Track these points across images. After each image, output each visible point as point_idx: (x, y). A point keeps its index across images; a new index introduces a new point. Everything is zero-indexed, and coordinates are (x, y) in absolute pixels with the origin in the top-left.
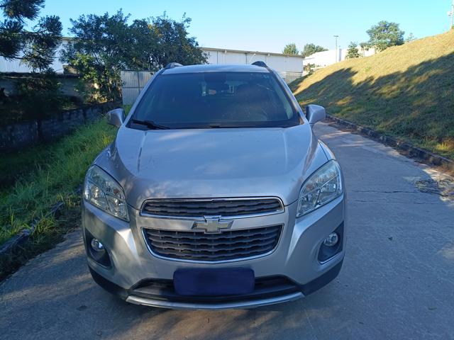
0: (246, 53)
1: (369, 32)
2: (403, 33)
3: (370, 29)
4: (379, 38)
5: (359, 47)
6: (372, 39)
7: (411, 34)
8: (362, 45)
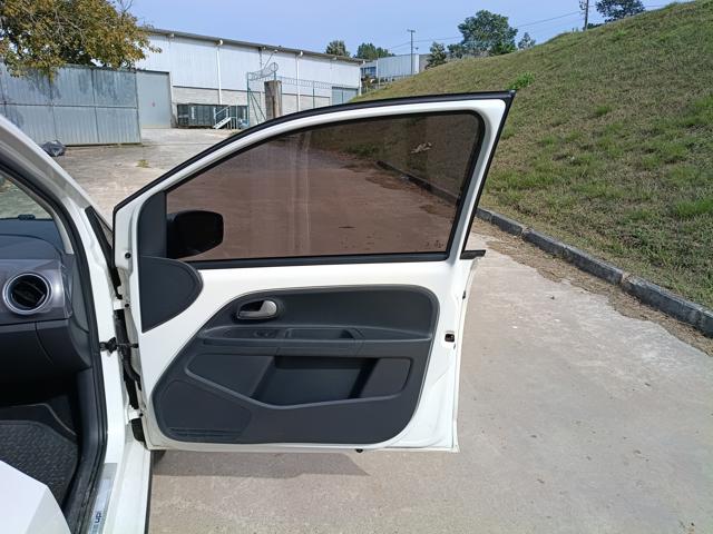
0: (259, 48)
1: (463, 28)
2: (516, 30)
3: (463, 22)
6: (466, 40)
7: (526, 35)
8: (452, 48)
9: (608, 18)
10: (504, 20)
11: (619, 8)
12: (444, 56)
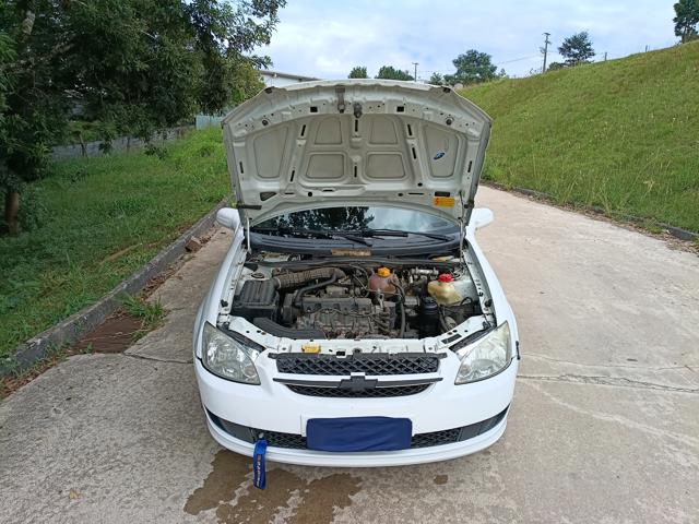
1: (456, 63)
3: (456, 58)
4: (467, 71)
5: (443, 81)
6: (459, 72)
7: (503, 70)
8: (447, 78)
9: (568, 59)
10: (489, 57)
11: (577, 51)
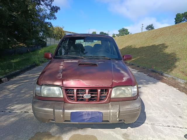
2: (129, 33)
3: (119, 30)
4: (122, 33)
5: (116, 36)
7: (131, 33)
8: (117, 35)
9: (148, 31)
10: (128, 30)
12: (115, 37)
